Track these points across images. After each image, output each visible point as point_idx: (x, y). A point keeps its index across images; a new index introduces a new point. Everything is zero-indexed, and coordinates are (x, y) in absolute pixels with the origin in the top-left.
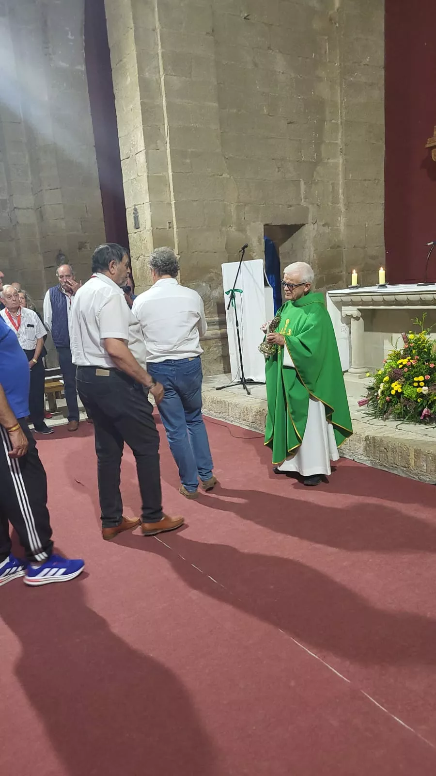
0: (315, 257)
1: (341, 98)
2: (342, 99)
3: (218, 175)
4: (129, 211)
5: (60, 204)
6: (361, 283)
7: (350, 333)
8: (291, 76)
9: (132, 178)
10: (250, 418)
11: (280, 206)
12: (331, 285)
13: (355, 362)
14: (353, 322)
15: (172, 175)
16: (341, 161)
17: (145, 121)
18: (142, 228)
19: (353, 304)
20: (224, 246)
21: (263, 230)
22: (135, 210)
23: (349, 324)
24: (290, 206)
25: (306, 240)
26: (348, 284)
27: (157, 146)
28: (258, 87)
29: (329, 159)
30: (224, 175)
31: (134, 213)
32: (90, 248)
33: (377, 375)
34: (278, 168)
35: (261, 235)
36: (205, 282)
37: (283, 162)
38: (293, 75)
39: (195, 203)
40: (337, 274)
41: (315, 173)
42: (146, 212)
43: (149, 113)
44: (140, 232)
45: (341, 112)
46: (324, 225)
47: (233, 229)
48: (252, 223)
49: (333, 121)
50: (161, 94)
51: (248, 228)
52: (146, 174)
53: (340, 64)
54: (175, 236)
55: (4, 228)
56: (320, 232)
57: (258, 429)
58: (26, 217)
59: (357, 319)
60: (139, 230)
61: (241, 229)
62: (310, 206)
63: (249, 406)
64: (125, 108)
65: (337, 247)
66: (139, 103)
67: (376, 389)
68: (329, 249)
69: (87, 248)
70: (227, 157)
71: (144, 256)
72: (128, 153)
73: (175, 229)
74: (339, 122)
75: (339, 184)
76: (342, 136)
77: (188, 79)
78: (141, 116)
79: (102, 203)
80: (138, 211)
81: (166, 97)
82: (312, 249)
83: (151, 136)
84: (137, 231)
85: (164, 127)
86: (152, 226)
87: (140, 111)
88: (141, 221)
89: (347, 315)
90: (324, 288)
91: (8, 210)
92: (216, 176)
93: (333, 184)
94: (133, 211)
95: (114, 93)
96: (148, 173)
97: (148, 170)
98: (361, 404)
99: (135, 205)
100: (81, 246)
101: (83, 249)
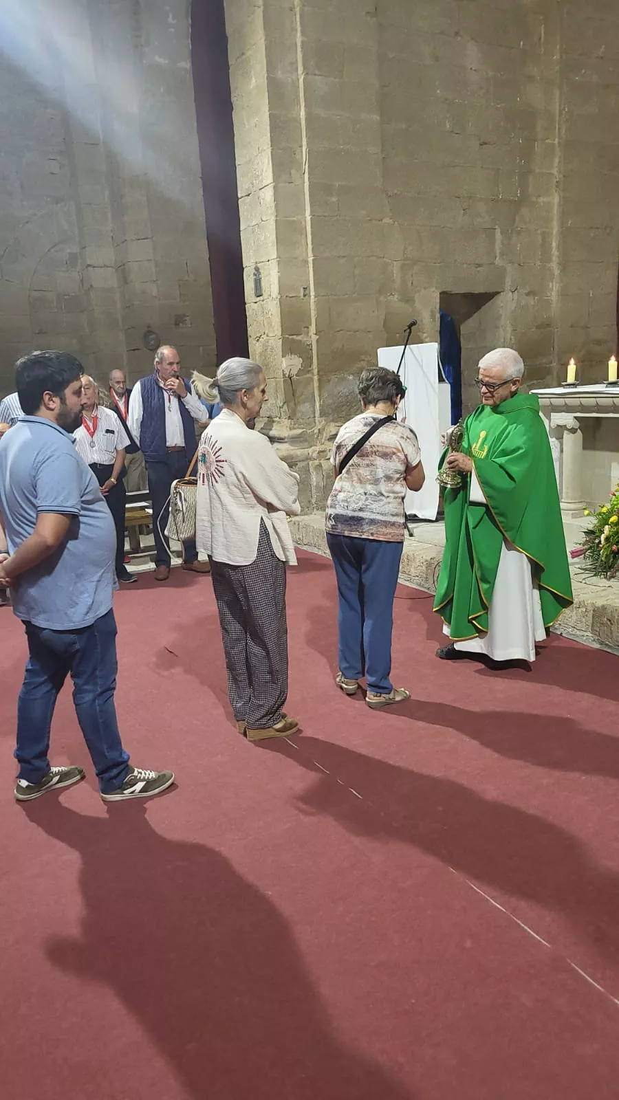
0: (513, 341)
1: (560, 106)
2: (562, 108)
3: (376, 220)
4: (247, 272)
5: (151, 260)
6: (582, 379)
7: (562, 451)
8: (487, 74)
9: (254, 223)
10: (412, 570)
11: (465, 266)
12: (535, 382)
13: (567, 493)
14: (567, 436)
15: (311, 218)
16: (556, 200)
17: (274, 142)
18: (265, 296)
19: (568, 409)
20: (382, 323)
21: (438, 301)
22: (257, 269)
23: (560, 438)
24: (480, 265)
25: (501, 315)
26: (561, 380)
27: (291, 177)
28: (438, 92)
29: (539, 196)
30: (386, 220)
31: (255, 275)
32: (191, 324)
33: (600, 514)
34: (464, 210)
35: (435, 308)
36: (352, 374)
37: (471, 201)
38: (491, 74)
39: (342, 261)
40: (545, 365)
41: (517, 218)
42: (271, 272)
43: (280, 128)
44: (263, 301)
45: (559, 129)
46: (528, 294)
47: (396, 298)
48: (423, 291)
49: (547, 141)
50: (298, 103)
51: (417, 296)
52: (273, 218)
53: (561, 57)
54: (313, 307)
55: (74, 294)
56: (523, 303)
57: (423, 586)
58: (104, 279)
59: (573, 431)
60: (261, 298)
61: (408, 300)
62: (509, 268)
63: (411, 553)
64: (246, 124)
65: (546, 325)
66: (268, 113)
67: (597, 534)
68: (534, 329)
69: (186, 324)
70: (390, 193)
71: (267, 336)
72: (249, 187)
73: (312, 297)
74: (557, 140)
75: (552, 234)
76: (559, 162)
77: (337, 80)
78: (269, 135)
79: (209, 259)
80: (261, 271)
81: (305, 106)
82: (509, 329)
83: (283, 164)
84: (258, 298)
85: (302, 149)
86: (279, 293)
87: (268, 128)
88: (263, 284)
89: (558, 426)
90: (525, 385)
91: (79, 268)
92: (374, 222)
93: (543, 234)
94: (254, 271)
95: (232, 101)
96: (276, 216)
97: (277, 211)
98: (575, 554)
99: (256, 263)
100: (179, 321)
101: (181, 325)
